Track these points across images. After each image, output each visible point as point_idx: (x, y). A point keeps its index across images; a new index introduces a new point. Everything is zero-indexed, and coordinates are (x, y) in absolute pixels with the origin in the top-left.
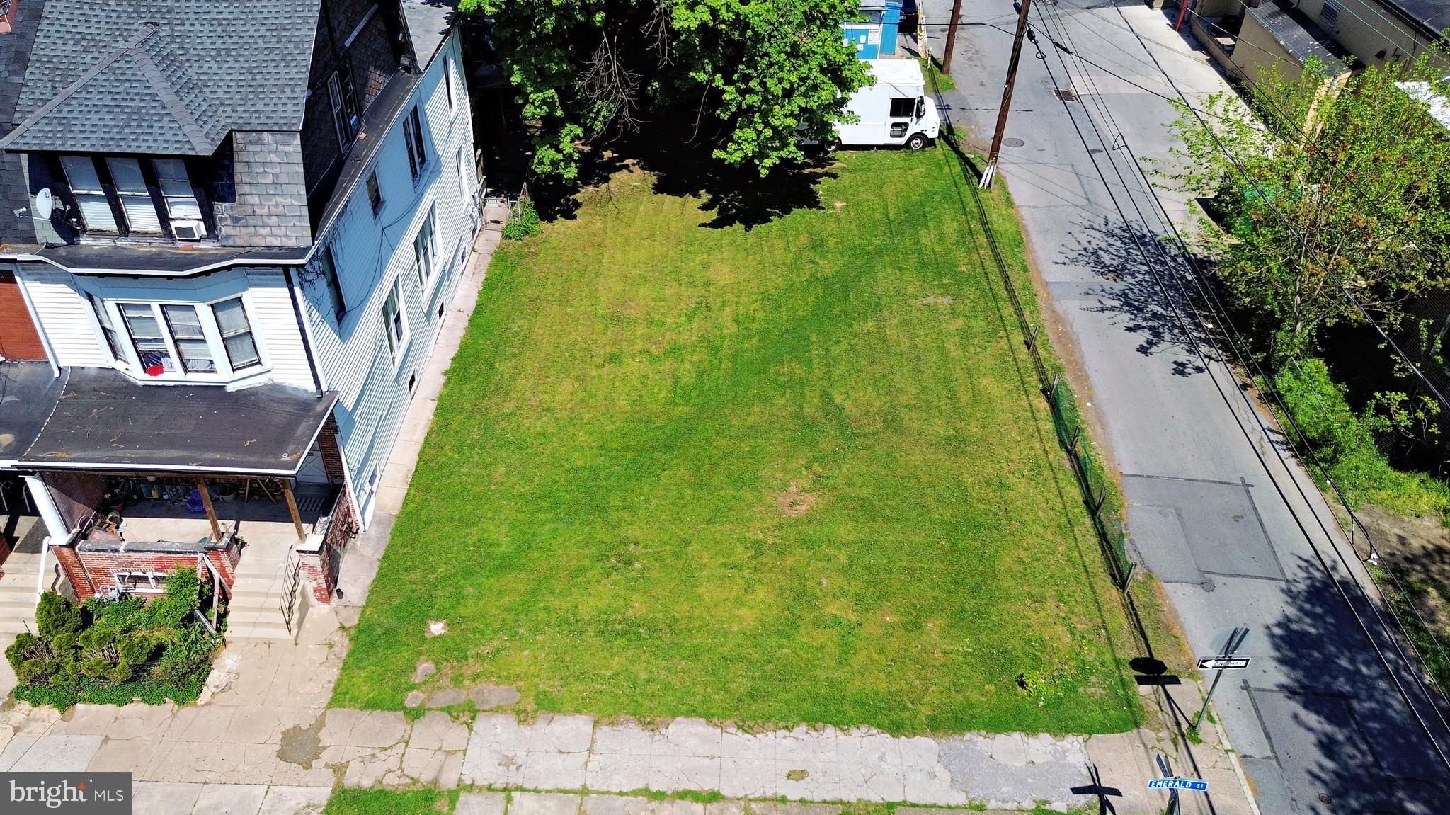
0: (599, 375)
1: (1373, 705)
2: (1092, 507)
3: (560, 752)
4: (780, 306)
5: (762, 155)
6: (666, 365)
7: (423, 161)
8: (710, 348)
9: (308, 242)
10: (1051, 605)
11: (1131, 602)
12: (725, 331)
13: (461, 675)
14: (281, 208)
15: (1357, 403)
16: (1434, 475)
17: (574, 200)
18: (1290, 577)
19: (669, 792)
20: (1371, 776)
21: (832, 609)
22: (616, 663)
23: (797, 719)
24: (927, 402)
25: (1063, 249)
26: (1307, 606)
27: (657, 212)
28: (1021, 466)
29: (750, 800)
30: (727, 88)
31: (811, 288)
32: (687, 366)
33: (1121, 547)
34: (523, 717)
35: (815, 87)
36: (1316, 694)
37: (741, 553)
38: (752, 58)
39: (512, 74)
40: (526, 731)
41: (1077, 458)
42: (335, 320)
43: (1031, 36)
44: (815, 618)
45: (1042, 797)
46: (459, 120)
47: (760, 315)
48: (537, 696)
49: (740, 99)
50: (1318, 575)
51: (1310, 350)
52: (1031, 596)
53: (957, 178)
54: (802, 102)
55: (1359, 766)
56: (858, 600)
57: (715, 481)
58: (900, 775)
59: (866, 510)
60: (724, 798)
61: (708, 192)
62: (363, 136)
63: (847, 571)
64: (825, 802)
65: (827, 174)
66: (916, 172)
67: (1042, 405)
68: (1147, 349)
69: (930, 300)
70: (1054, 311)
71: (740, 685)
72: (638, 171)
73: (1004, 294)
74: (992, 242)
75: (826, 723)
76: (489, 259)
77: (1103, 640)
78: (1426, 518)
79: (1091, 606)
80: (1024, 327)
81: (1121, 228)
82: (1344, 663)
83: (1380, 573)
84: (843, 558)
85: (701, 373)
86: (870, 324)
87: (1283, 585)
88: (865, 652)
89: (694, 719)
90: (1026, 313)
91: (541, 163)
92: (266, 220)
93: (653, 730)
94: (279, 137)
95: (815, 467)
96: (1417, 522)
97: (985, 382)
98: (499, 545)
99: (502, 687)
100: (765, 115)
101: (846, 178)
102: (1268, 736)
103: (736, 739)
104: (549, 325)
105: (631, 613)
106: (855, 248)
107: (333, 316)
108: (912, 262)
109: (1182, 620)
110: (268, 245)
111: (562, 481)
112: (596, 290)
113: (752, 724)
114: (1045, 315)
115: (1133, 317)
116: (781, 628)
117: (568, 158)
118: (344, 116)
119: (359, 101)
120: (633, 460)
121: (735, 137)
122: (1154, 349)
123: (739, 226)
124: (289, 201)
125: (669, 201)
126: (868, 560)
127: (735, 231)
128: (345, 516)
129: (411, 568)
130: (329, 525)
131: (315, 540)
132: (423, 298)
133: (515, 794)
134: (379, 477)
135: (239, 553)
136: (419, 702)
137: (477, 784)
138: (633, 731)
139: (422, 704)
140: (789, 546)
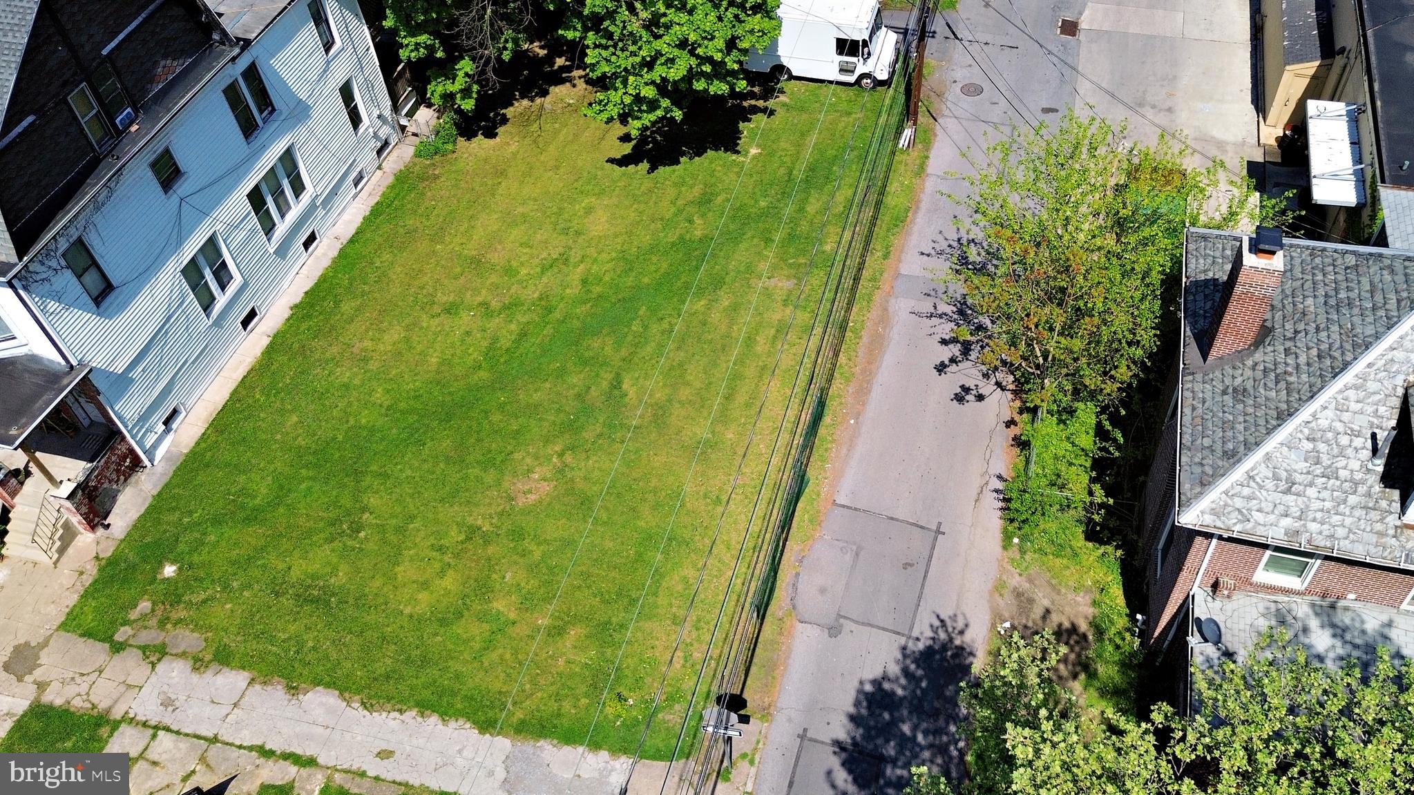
0: (429, 326)
3: (213, 702)
6: (495, 323)
7: (272, 112)
8: (545, 308)
9: (13, 257)
10: (684, 630)
12: (568, 291)
13: (168, 618)
18: (915, 635)
19: (279, 752)
21: (499, 605)
22: (292, 628)
23: (412, 704)
24: (703, 399)
25: (938, 237)
26: (912, 667)
28: (748, 481)
29: (337, 770)
31: (672, 251)
34: (199, 664)
37: (455, 535)
40: (195, 678)
42: (89, 302)
44: (481, 612)
47: (608, 277)
48: (217, 648)
56: (526, 598)
57: (470, 458)
58: (466, 769)
60: (317, 764)
62: (135, 128)
64: (394, 782)
66: (851, 118)
68: (946, 366)
69: (773, 282)
70: (885, 310)
71: (384, 665)
72: (580, 85)
73: (849, 283)
74: (875, 218)
75: (434, 711)
76: (395, 176)
78: (1082, 594)
84: (537, 555)
85: (520, 337)
86: (702, 303)
87: (904, 641)
88: (501, 651)
89: (331, 691)
90: (856, 310)
93: (293, 694)
96: (1070, 596)
98: (255, 497)
99: (195, 634)
101: (779, 118)
102: (791, 785)
103: (354, 714)
104: (410, 263)
105: (332, 581)
107: (90, 299)
108: (782, 234)
109: (791, 661)
113: (374, 702)
114: (872, 315)
115: (956, 327)
116: (447, 615)
118: (101, 118)
119: (137, 92)
122: (953, 368)
123: (643, 167)
125: (594, 126)
127: (637, 172)
128: (124, 458)
129: (174, 509)
130: (93, 470)
131: (67, 488)
132: (269, 240)
133: (161, 733)
134: (184, 413)
135: (22, 483)
136: (125, 638)
137: (137, 718)
138: (277, 693)
139: (126, 641)
140: (498, 535)
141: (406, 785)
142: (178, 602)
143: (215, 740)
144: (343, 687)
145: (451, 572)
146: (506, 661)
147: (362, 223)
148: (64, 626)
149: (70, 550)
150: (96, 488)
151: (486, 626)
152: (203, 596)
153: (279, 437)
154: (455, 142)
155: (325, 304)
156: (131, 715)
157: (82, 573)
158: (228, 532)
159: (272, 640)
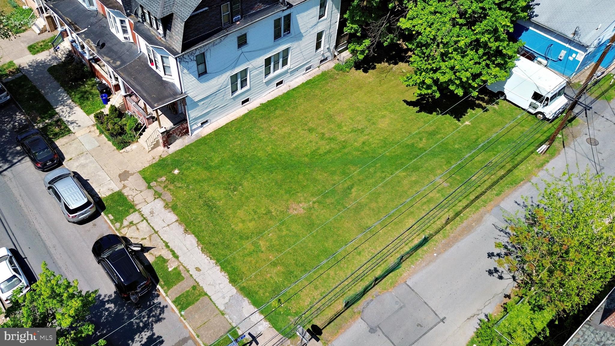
0: (300, 132)
3: (163, 220)
6: (322, 143)
7: (288, 33)
8: (343, 146)
9: (180, 52)
11: (341, 314)
13: (167, 187)
17: (375, 66)
19: (171, 248)
21: (261, 243)
22: (198, 211)
23: (215, 258)
29: (183, 265)
31: (405, 147)
32: (328, 147)
34: (166, 206)
37: (262, 211)
40: (163, 209)
42: (197, 74)
44: (255, 241)
45: (240, 327)
47: (374, 145)
48: (174, 204)
53: (535, 142)
56: (271, 246)
58: (218, 291)
60: (178, 259)
62: (238, 23)
63: (280, 237)
70: (482, 217)
75: (220, 265)
76: (320, 73)
80: (458, 214)
84: (284, 234)
88: (252, 259)
89: (196, 238)
92: (175, 41)
93: (185, 233)
94: (181, 21)
98: (213, 162)
99: (171, 196)
103: (198, 250)
105: (218, 203)
110: (174, 47)
111: (249, 157)
112: (338, 103)
113: (205, 250)
114: (475, 216)
116: (243, 236)
118: (229, 16)
119: (245, 11)
123: (417, 109)
124: (179, 38)
127: (412, 110)
128: (184, 129)
129: (189, 153)
130: (173, 128)
131: (163, 130)
132: (265, 77)
133: (145, 221)
134: (209, 123)
135: (153, 122)
136: (153, 185)
137: (142, 212)
138: (181, 229)
139: (153, 187)
140: (276, 218)
141: (198, 284)
142: (173, 183)
143: (156, 232)
144: (200, 240)
145: (253, 222)
146: (252, 263)
147: (301, 85)
148: (140, 172)
149: (155, 150)
150: (171, 134)
151: (253, 247)
152: (180, 185)
153: (231, 146)
154: (351, 69)
155: (272, 108)
156: (141, 210)
157: (154, 158)
158: (199, 169)
159: (190, 211)
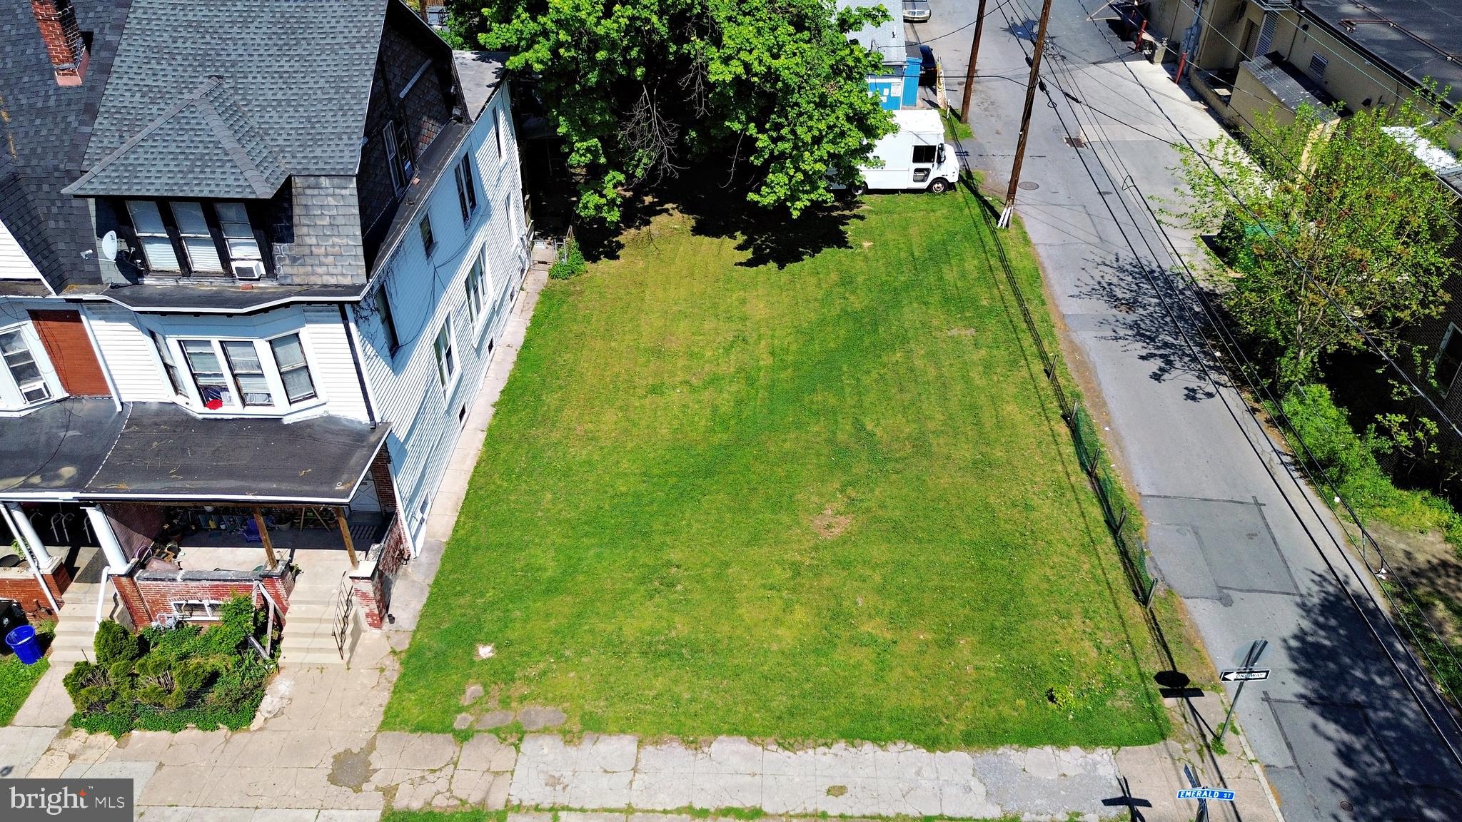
0: (642, 405)
1: (1388, 714)
2: (1114, 527)
3: (606, 771)
4: (812, 339)
5: (793, 198)
6: (706, 395)
7: (474, 205)
8: (747, 378)
9: (363, 279)
10: (1077, 621)
11: (1155, 620)
12: (762, 363)
13: (509, 697)
14: (337, 248)
15: (1359, 425)
16: (1435, 492)
17: (618, 242)
18: (1304, 591)
19: (712, 810)
20: (1389, 783)
21: (867, 628)
22: (659, 684)
23: (835, 736)
24: (954, 428)
25: (1078, 283)
26: (1321, 619)
27: (695, 252)
28: (1045, 488)
29: (791, 816)
30: (760, 136)
31: (842, 321)
32: (726, 395)
33: (1142, 564)
34: (570, 738)
35: (843, 134)
36: (1334, 704)
37: (779, 575)
38: (783, 108)
39: (558, 126)
40: (572, 751)
41: (1098, 480)
42: (389, 354)
43: (1043, 87)
44: (852, 637)
45: (1075, 809)
46: (509, 167)
47: (794, 347)
48: (582, 717)
49: (773, 146)
50: (1331, 589)
51: (1312, 377)
52: (1058, 612)
53: (977, 219)
54: (831, 148)
55: (1377, 774)
56: (892, 617)
57: (754, 505)
58: (937, 789)
59: (898, 531)
60: (766, 814)
61: (743, 233)
62: (416, 181)
63: (881, 590)
64: (864, 817)
65: (855, 216)
66: (938, 214)
67: (1063, 430)
68: (1160, 376)
69: (955, 332)
70: (1071, 342)
71: (780, 702)
72: (677, 214)
73: (1024, 326)
74: (1011, 279)
75: (863, 739)
76: (537, 297)
77: (1128, 655)
78: (1430, 534)
79: (1115, 621)
80: (1043, 356)
81: (1131, 264)
82: (1358, 674)
83: (1389, 587)
84: (878, 578)
85: (739, 402)
86: (898, 355)
87: (1298, 599)
88: (900, 669)
89: (735, 737)
90: (1045, 343)
91: (585, 207)
92: (323, 259)
93: (696, 749)
94: (336, 181)
95: (849, 490)
96: (1421, 537)
97: (1010, 409)
98: (546, 570)
99: (549, 708)
100: (796, 160)
101: (872, 220)
102: (1289, 746)
103: (776, 756)
104: (594, 358)
105: (673, 633)
106: (882, 284)
107: (386, 351)
108: (936, 298)
109: (1203, 634)
110: (325, 283)
111: (607, 507)
112: (638, 325)
113: (792, 742)
114: (1063, 346)
115: (1145, 345)
116: (819, 646)
117: (612, 203)
118: (398, 162)
119: (413, 149)
120: (674, 486)
121: (768, 181)
122: (1166, 376)
123: (772, 265)
124: (345, 241)
125: (707, 243)
126: (901, 580)
127: (769, 269)
128: (396, 546)
130: (382, 551)
131: (368, 566)
132: (474, 335)
133: (562, 815)
134: (430, 506)
135: (294, 580)
136: (467, 724)
137: (524, 804)
138: (676, 750)
139: (471, 726)
140: (825, 566)
142: (513, 680)
143: (630, 809)
144: (748, 731)
145: (797, 606)
146: (912, 677)
147: (528, 333)
148: (386, 725)
149: (359, 649)
151: (868, 649)
152: (538, 670)
153: (540, 514)
154: (584, 265)
155: (526, 399)
157: (382, 670)
158: (533, 605)
159: (640, 698)
